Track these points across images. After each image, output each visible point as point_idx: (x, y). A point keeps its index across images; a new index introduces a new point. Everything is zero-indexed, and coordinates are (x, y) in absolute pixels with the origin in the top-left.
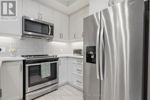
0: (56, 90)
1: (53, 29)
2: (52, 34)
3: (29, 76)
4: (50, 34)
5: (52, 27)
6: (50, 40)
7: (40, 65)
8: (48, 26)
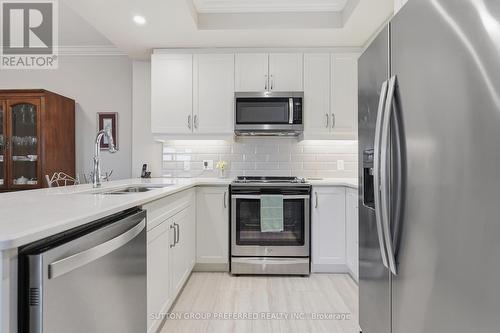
0: (302, 276)
1: (301, 106)
2: (298, 120)
3: (238, 230)
4: (291, 121)
5: (299, 101)
6: (298, 136)
7: (259, 200)
8: (286, 100)
